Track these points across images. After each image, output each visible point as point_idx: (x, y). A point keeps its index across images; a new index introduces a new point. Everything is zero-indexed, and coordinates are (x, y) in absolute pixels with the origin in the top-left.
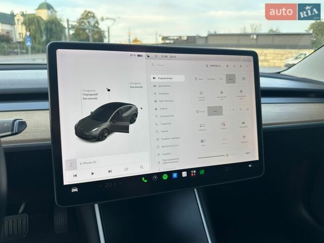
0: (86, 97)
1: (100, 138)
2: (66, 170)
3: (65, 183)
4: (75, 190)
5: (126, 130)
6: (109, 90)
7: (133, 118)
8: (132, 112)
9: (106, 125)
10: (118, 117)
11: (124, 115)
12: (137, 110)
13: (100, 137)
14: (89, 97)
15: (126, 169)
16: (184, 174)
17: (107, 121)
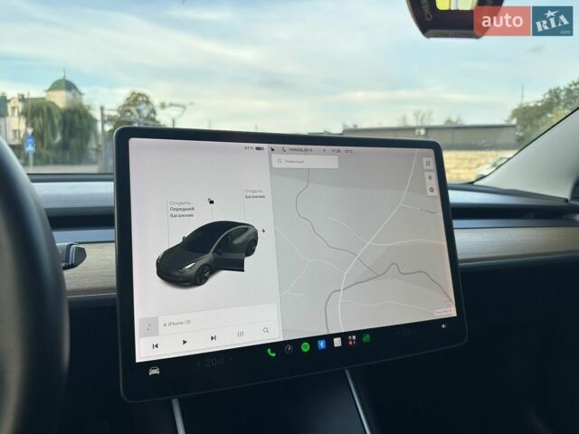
0: (175, 213)
1: (198, 282)
2: (140, 337)
3: (138, 360)
4: (154, 371)
5: (239, 266)
6: (212, 202)
7: (250, 247)
8: (249, 236)
9: (207, 258)
10: (226, 246)
11: (236, 242)
12: (256, 233)
13: (198, 279)
14: (180, 212)
15: (241, 334)
16: (337, 342)
17: (208, 252)
